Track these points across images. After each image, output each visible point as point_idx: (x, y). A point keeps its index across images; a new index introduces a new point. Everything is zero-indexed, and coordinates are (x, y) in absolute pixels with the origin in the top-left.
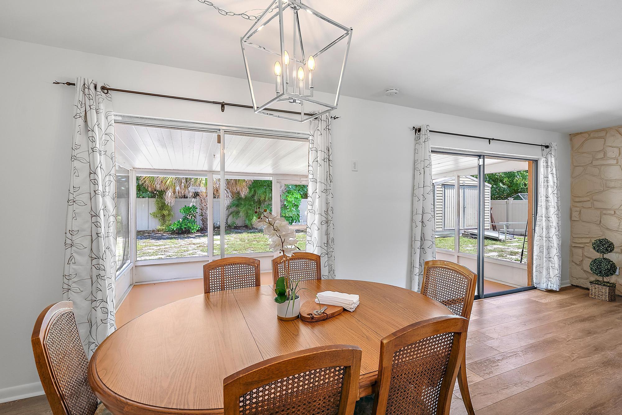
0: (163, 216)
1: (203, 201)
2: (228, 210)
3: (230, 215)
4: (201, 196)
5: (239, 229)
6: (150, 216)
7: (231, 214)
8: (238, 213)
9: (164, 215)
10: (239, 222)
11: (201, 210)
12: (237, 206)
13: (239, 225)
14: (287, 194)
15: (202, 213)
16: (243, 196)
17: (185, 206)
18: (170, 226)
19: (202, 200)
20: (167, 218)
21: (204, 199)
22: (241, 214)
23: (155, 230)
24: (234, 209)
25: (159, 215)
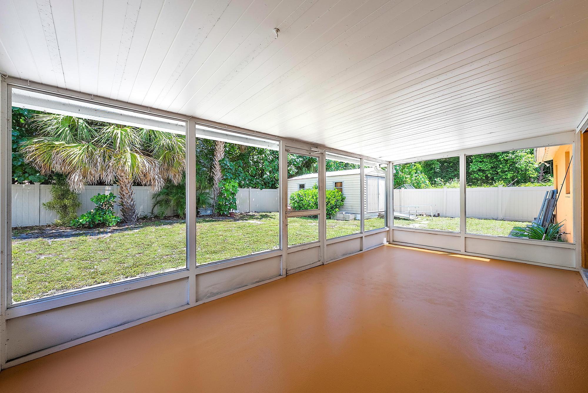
0: (65, 207)
1: (124, 188)
2: (154, 199)
3: (156, 204)
4: (122, 183)
5: (169, 219)
6: (42, 207)
7: (158, 203)
8: (167, 202)
9: (65, 205)
10: (168, 212)
11: (122, 198)
12: (168, 194)
13: (169, 214)
14: (224, 183)
15: (123, 203)
16: (176, 184)
17: (99, 194)
18: (75, 219)
19: (122, 188)
20: (70, 209)
21: (126, 186)
22: (172, 203)
23: (51, 224)
24: (162, 197)
25: (58, 206)
